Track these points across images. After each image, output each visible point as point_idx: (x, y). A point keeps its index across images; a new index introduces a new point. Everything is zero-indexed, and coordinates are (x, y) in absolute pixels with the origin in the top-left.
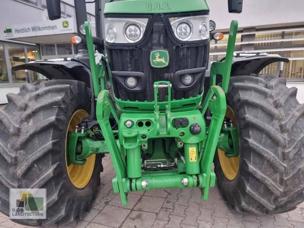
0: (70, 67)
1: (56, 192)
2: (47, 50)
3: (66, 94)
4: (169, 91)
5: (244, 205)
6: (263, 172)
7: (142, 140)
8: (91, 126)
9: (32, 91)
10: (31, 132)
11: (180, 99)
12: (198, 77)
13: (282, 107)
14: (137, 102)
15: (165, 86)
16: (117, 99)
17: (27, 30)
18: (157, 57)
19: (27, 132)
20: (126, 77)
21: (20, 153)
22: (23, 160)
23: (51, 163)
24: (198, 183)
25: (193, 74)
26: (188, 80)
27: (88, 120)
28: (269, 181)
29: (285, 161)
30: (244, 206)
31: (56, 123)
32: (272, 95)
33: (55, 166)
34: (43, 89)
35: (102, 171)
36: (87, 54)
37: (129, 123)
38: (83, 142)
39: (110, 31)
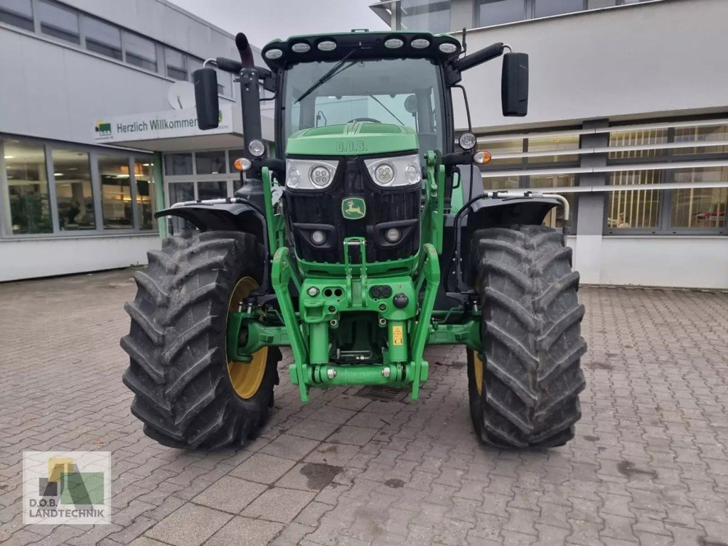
0: (236, 212)
1: (213, 388)
2: (174, 163)
3: (230, 252)
4: (363, 250)
5: (489, 425)
6: (508, 370)
7: (330, 313)
8: (263, 303)
9: (183, 248)
10: (184, 302)
11: (385, 261)
12: (407, 232)
13: (540, 276)
14: (326, 264)
15: (357, 243)
16: (299, 260)
17: (141, 127)
18: (351, 206)
19: (180, 302)
20: (312, 231)
21: (168, 331)
22: (173, 340)
23: (208, 346)
24: (404, 374)
25: (400, 228)
26: (393, 235)
27: (258, 294)
28: (517, 383)
29: (538, 355)
30: (488, 427)
31: (216, 291)
32: (527, 259)
33: (213, 351)
34: (197, 245)
35: (277, 384)
36: (258, 187)
37: (313, 291)
38: (250, 327)
39: (292, 173)
